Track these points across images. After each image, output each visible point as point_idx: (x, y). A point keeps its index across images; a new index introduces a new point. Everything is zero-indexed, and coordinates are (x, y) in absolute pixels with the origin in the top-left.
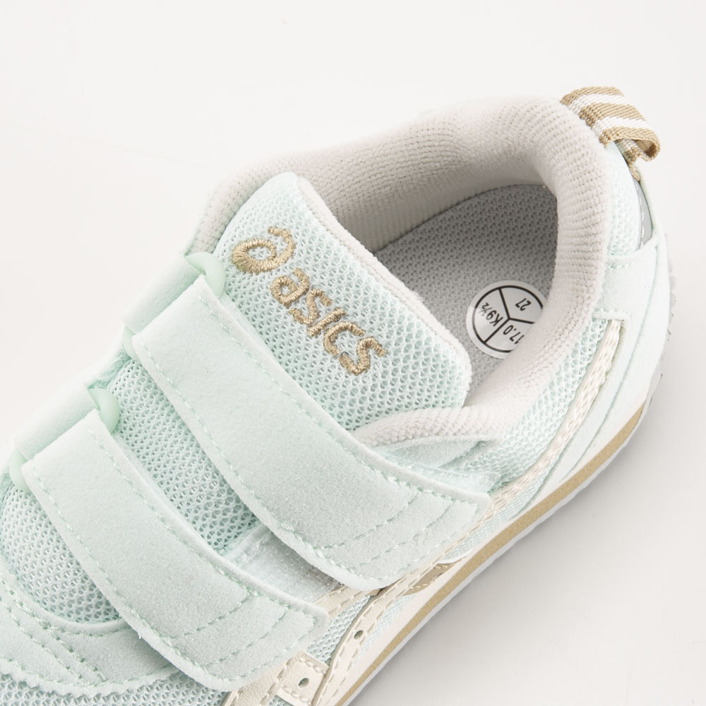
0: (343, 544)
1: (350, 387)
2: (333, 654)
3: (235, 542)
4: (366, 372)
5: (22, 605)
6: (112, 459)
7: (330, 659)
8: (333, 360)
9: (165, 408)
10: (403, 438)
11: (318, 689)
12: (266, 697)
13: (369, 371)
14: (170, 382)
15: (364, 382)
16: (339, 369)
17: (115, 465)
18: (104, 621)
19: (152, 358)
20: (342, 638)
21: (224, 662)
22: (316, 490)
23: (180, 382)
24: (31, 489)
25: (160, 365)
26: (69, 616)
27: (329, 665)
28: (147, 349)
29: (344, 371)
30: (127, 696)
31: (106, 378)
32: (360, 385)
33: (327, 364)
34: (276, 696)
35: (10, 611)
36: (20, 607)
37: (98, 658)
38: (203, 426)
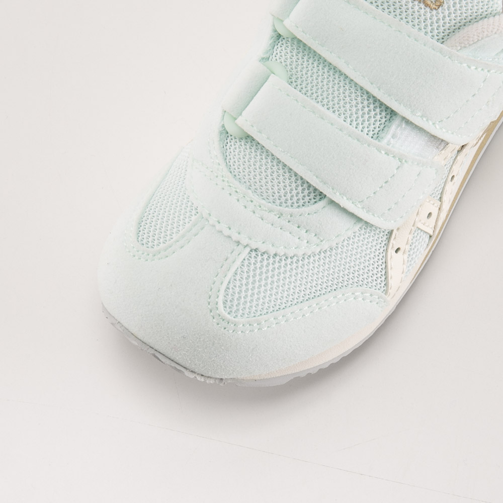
0: (449, 117)
1: (435, 19)
2: (442, 193)
3: (383, 133)
4: (442, 6)
5: (260, 207)
6: (297, 100)
7: (440, 198)
8: (419, 4)
9: (315, 63)
10: (476, 40)
11: (437, 218)
12: (412, 229)
13: (444, 5)
14: (318, 44)
15: (443, 13)
16: (425, 9)
17: (300, 104)
18: (314, 204)
19: (303, 32)
20: (445, 182)
21: (391, 210)
22: (431, 86)
23: (325, 42)
24: (248, 133)
25: (310, 35)
26: (292, 206)
27: (440, 201)
28: (297, 27)
29: (428, 9)
30: (337, 247)
31: (267, 55)
32: (441, 16)
33: (416, 8)
34: (417, 227)
35: (254, 213)
36: (260, 209)
37: (317, 226)
38: (348, 65)
